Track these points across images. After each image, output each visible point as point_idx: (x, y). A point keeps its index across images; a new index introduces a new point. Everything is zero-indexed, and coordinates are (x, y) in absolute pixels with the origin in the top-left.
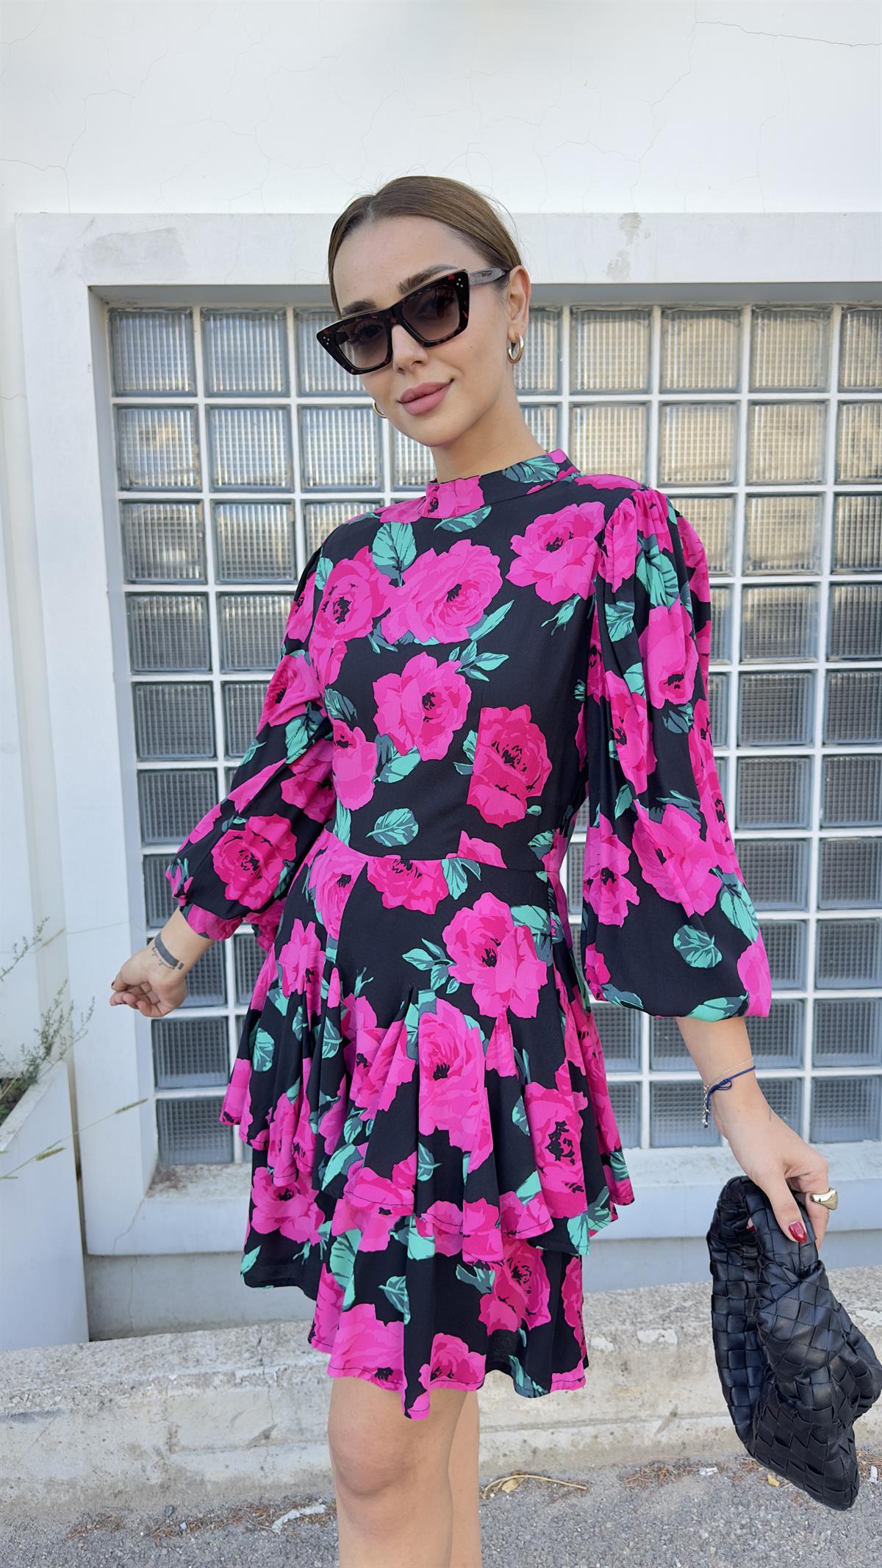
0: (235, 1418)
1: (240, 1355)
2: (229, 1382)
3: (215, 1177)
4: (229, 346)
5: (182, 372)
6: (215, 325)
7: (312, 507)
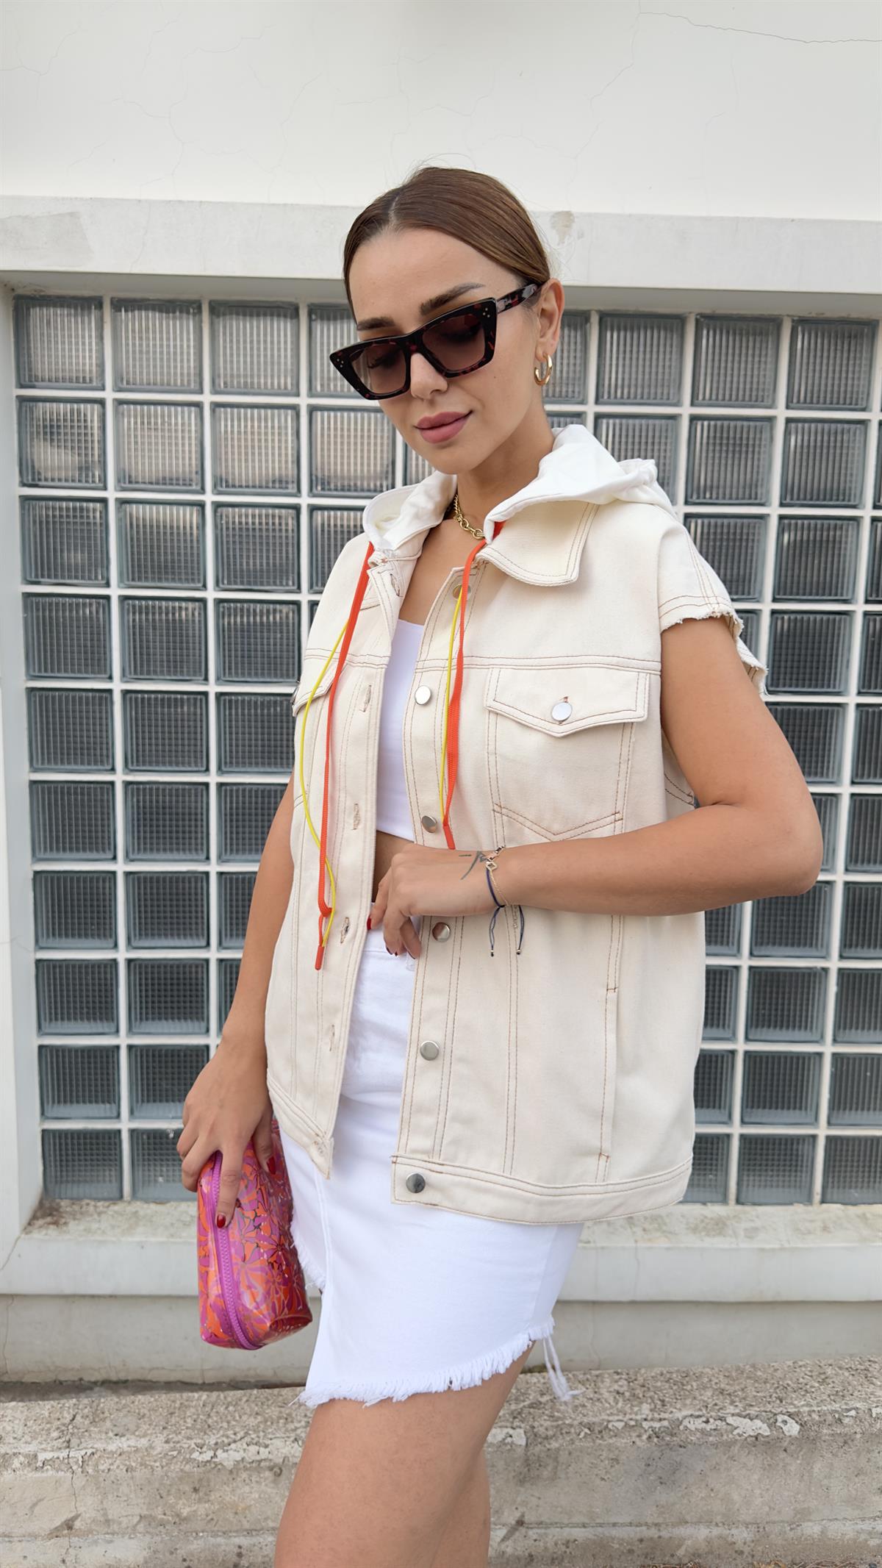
0: (35, 1505)
1: (49, 1434)
2: (29, 1464)
3: (99, 1214)
4: (141, 338)
5: (91, 365)
6: (127, 316)
7: (224, 510)
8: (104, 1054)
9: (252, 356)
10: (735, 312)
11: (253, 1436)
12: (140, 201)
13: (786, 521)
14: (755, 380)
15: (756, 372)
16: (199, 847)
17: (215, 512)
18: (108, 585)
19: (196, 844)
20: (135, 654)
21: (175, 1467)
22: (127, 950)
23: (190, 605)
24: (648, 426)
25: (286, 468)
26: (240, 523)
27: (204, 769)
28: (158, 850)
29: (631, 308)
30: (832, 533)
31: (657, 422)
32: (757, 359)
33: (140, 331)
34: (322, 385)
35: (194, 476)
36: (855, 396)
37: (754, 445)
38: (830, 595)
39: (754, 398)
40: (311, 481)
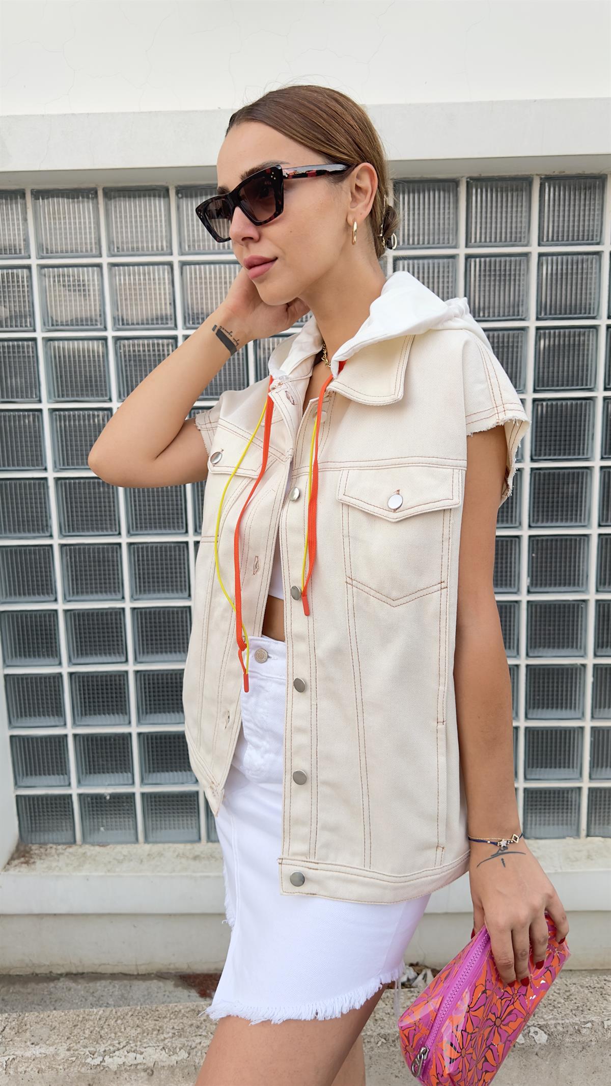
3: (58, 855)
4: (55, 218)
5: (20, 240)
6: (43, 203)
7: (122, 342)
8: (57, 740)
9: (136, 227)
10: (496, 175)
11: (132, 1045)
12: (43, 116)
13: (542, 331)
14: (514, 225)
15: (514, 220)
16: (117, 589)
17: (115, 343)
18: (40, 401)
19: (115, 587)
20: (63, 451)
21: (74, 1070)
22: (69, 667)
23: (101, 413)
24: (434, 264)
25: (166, 309)
26: (134, 351)
27: (117, 533)
28: (86, 593)
29: (417, 176)
30: (577, 339)
31: (441, 261)
32: (514, 209)
33: (54, 213)
34: (189, 246)
35: (98, 318)
36: (591, 234)
37: (515, 275)
38: (577, 385)
39: (513, 239)
40: (185, 318)
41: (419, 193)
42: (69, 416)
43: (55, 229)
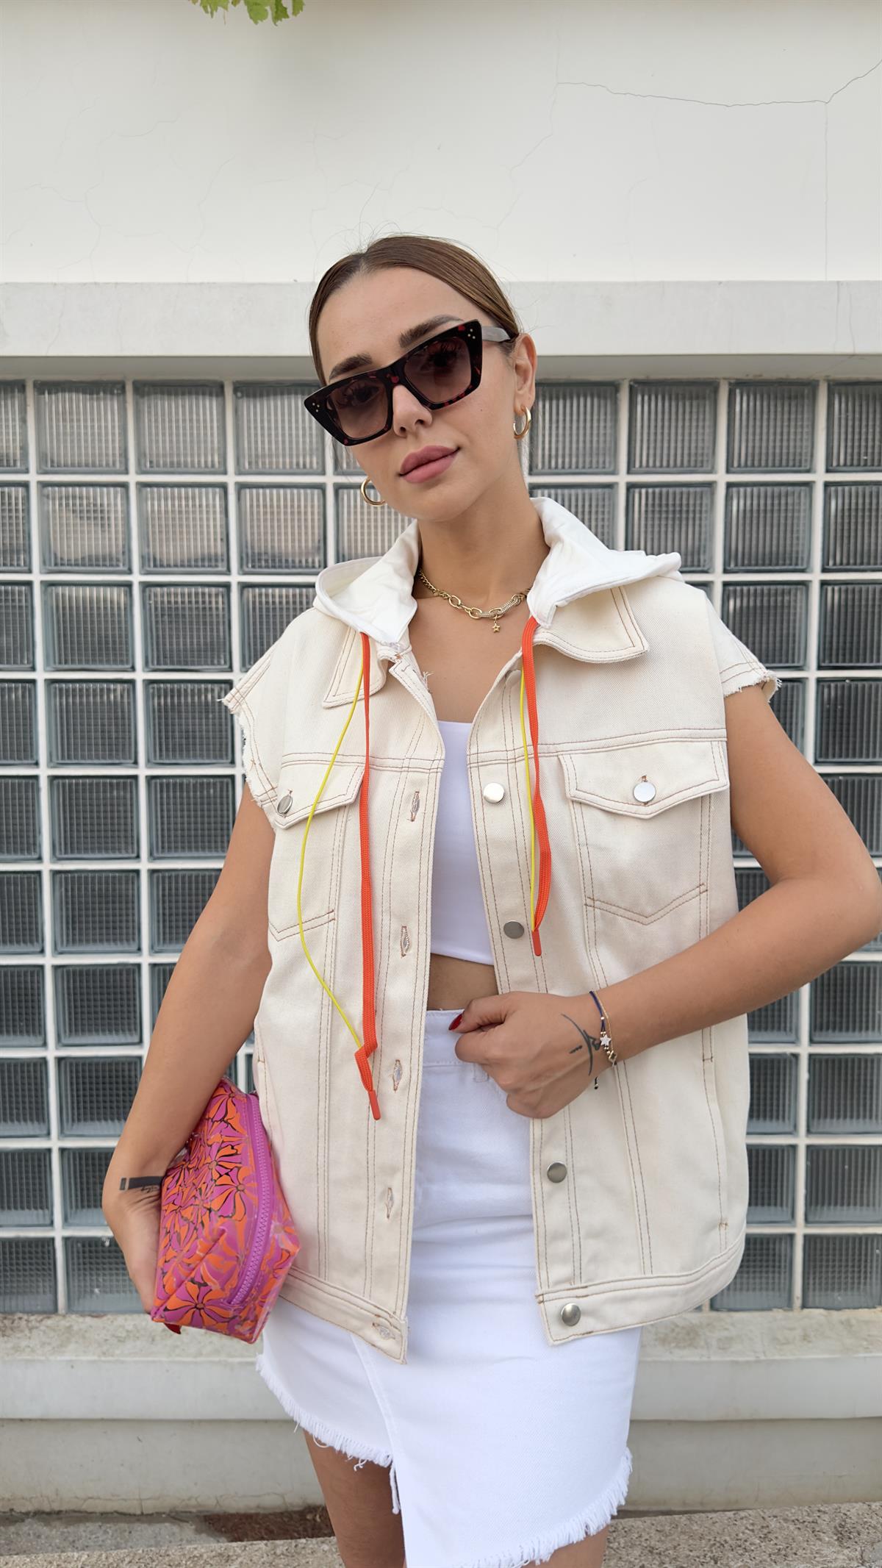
3: (31, 1329)
5: (15, 448)
6: (50, 400)
7: (153, 589)
8: (36, 1157)
9: (178, 435)
10: (668, 378)
12: (55, 284)
13: (731, 588)
14: (693, 445)
15: (694, 437)
16: (131, 937)
17: (143, 591)
18: (33, 669)
19: (127, 934)
20: (62, 738)
22: (57, 1049)
23: (119, 687)
25: (216, 546)
26: (169, 602)
27: (135, 855)
28: (88, 941)
29: (563, 376)
30: (779, 599)
31: (594, 491)
32: (694, 424)
33: (64, 413)
34: (250, 463)
35: (121, 557)
36: (798, 458)
37: (694, 511)
38: (780, 662)
39: (692, 463)
40: (241, 559)
41: (565, 400)
42: (74, 690)
43: (65, 434)
